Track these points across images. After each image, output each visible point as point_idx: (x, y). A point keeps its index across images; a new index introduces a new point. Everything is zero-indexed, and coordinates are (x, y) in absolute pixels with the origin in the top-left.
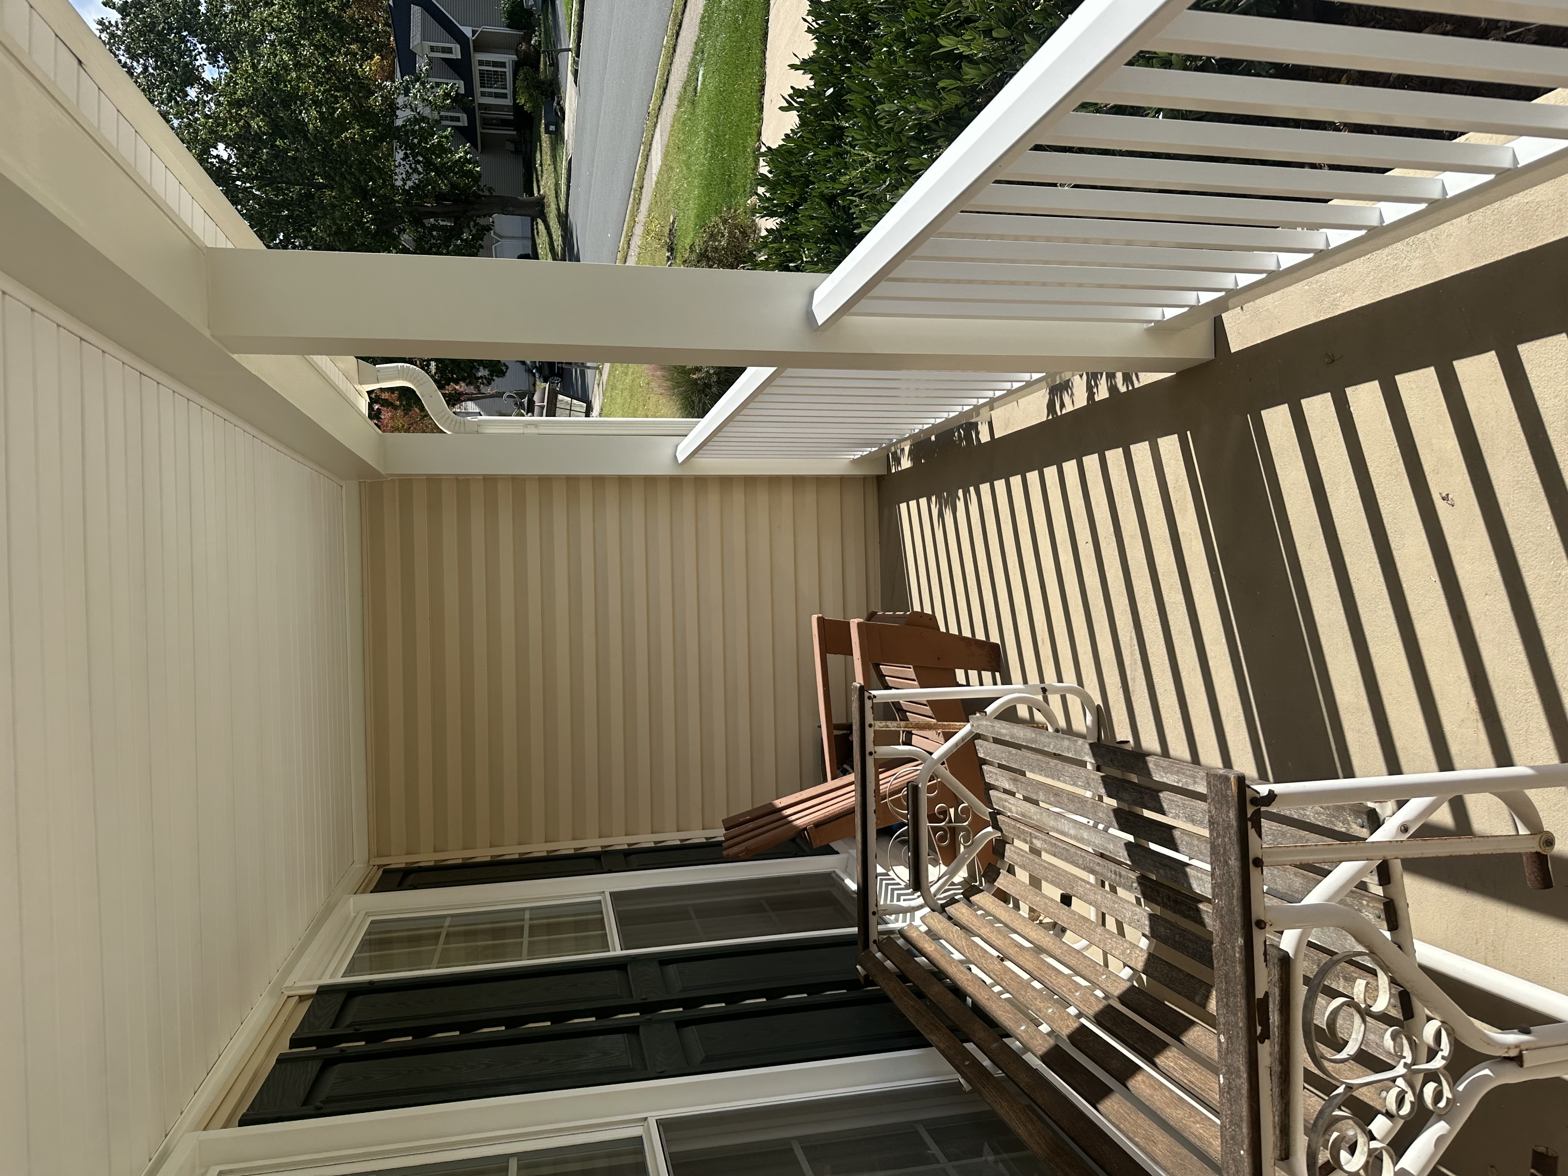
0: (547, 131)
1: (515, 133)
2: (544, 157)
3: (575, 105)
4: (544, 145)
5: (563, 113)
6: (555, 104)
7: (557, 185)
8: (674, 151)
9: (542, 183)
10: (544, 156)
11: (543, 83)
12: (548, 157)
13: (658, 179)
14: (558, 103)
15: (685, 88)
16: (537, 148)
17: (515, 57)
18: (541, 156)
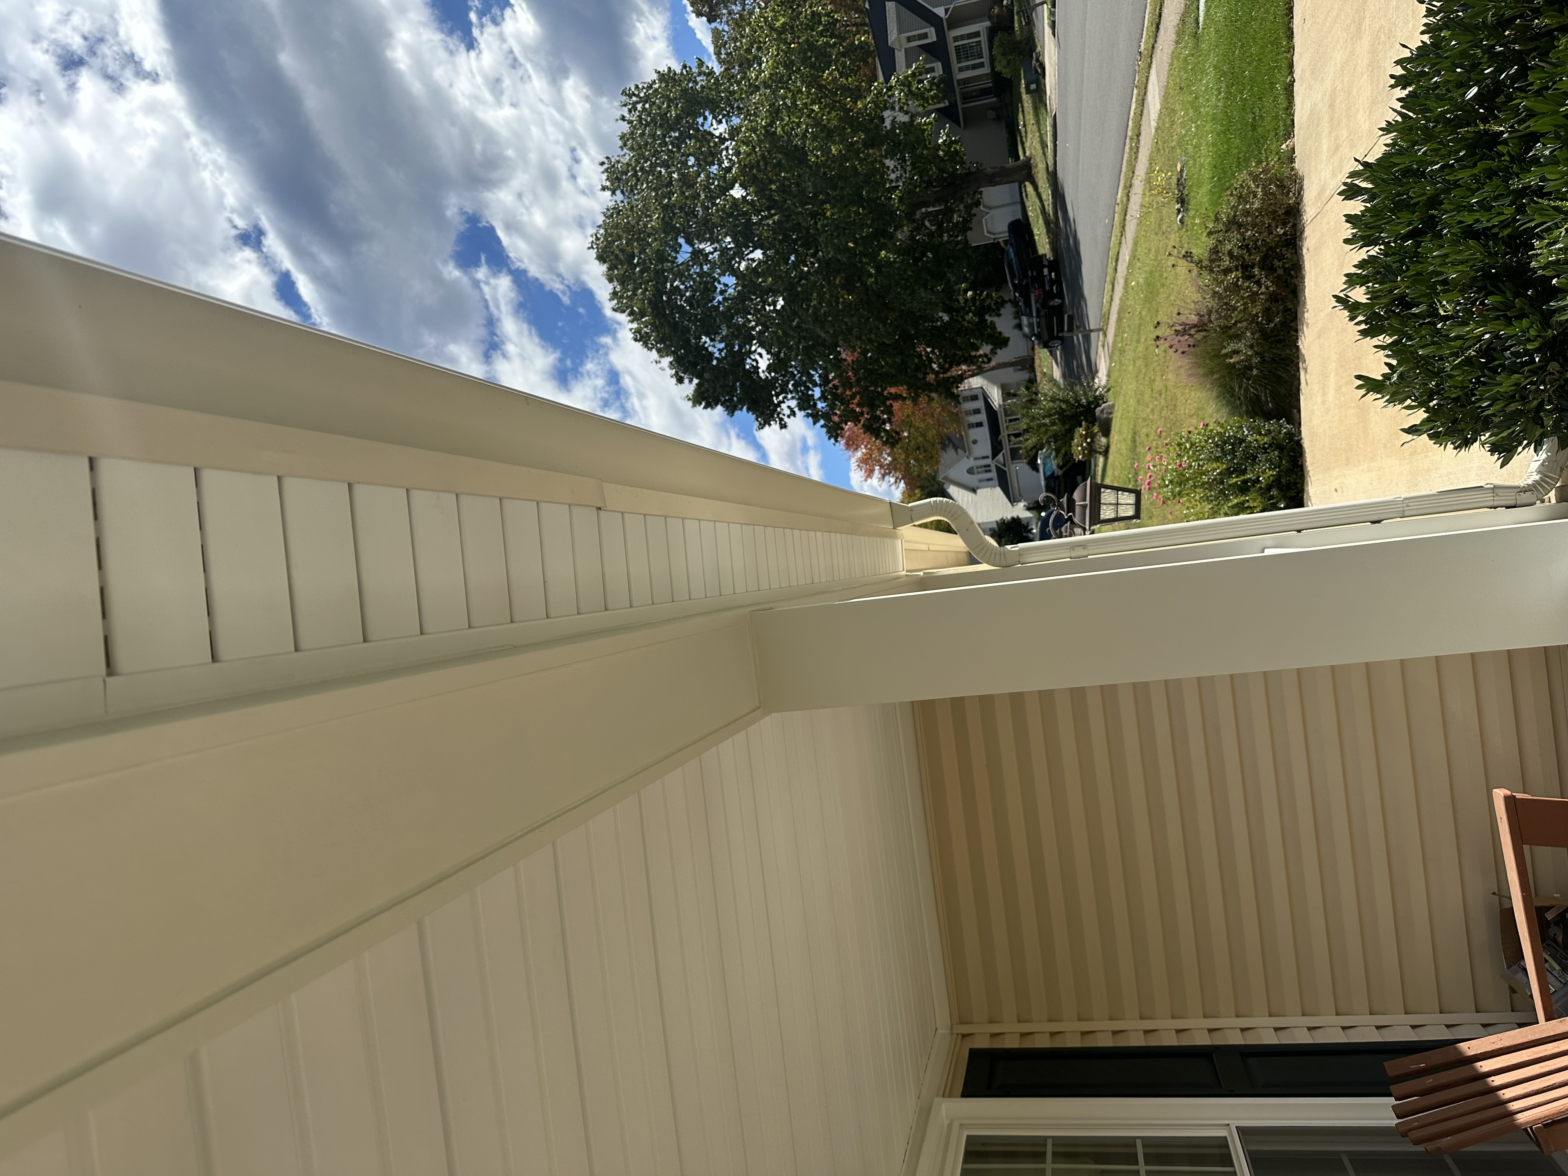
0: (1028, 91)
1: (995, 99)
2: (1027, 118)
3: (1055, 58)
4: (1026, 105)
5: (1043, 69)
6: (1034, 62)
7: (1044, 145)
8: (1176, 92)
9: (1027, 145)
10: (1026, 116)
11: (1020, 43)
12: (1031, 117)
13: (1158, 124)
14: (1037, 60)
15: (1183, 21)
16: (1018, 110)
17: (988, 23)
18: (1024, 117)
